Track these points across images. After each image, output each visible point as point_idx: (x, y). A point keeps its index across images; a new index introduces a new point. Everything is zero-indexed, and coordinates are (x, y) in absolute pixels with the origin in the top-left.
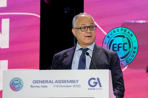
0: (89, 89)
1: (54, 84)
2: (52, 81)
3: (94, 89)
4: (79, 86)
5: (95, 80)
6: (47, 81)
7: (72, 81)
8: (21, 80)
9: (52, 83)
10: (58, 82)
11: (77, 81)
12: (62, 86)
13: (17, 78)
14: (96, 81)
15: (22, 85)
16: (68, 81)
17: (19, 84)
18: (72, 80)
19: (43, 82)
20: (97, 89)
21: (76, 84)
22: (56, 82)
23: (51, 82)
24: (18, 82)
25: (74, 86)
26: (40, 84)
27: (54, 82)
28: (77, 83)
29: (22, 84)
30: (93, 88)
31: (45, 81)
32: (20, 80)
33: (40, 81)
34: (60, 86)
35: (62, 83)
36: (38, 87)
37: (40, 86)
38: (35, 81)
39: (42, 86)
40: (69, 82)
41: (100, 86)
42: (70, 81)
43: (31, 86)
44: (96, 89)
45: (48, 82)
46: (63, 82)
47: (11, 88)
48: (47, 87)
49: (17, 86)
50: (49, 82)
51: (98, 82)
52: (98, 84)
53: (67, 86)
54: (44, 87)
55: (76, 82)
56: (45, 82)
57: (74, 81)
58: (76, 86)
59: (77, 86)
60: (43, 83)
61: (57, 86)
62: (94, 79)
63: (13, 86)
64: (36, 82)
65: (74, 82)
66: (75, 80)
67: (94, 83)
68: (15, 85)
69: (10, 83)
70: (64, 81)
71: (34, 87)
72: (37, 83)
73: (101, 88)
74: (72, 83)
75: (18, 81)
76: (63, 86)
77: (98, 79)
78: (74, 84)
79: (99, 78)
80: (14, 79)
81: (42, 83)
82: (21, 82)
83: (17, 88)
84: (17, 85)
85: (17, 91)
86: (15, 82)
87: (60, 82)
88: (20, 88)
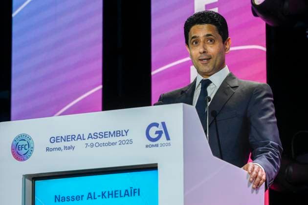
0: (147, 146)
1: (87, 141)
2: (83, 135)
3: (157, 145)
4: (130, 142)
5: (158, 127)
6: (73, 137)
7: (117, 134)
8: (30, 139)
9: (83, 139)
10: (93, 136)
11: (126, 133)
12: (99, 145)
13: (24, 136)
14: (161, 128)
15: (32, 148)
16: (110, 132)
17: (27, 147)
18: (117, 131)
19: (66, 139)
20: (162, 145)
21: (125, 138)
22: (90, 136)
23: (81, 138)
24: (25, 143)
25: (121, 143)
26: (62, 144)
27: (86, 137)
28: (126, 135)
29: (31, 145)
30: (154, 143)
31: (70, 137)
32: (28, 137)
33: (62, 137)
34: (97, 145)
35: (99, 137)
36: (59, 149)
37: (63, 148)
38: (53, 139)
39: (65, 148)
40: (112, 136)
41: (168, 138)
42: (114, 132)
43: (48, 149)
44: (159, 145)
45: (76, 139)
46: (101, 137)
47: (14, 155)
48: (73, 148)
49: (23, 151)
50: (78, 138)
51: (163, 130)
52: (164, 135)
53: (109, 144)
54: (69, 148)
55: (124, 133)
56: (70, 139)
57: (121, 133)
58: (124, 142)
59: (126, 142)
60: (67, 141)
61: (92, 145)
62: (157, 125)
63: (17, 152)
64: (56, 139)
65: (120, 135)
66: (122, 131)
67: (157, 132)
68: (20, 149)
69: (12, 145)
70: (103, 135)
71: (53, 149)
72: (57, 142)
73: (169, 142)
74: (117, 136)
75: (25, 140)
76: (101, 145)
77: (163, 124)
78: (121, 138)
79: (166, 123)
80: (19, 137)
81: (65, 141)
83: (24, 154)
84: (23, 149)
85: (24, 160)
86: (21, 143)
87: (97, 136)
88: (29, 154)
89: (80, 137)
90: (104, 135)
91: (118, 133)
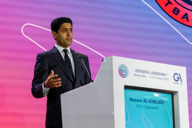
0: (174, 83)
1: (151, 75)
3: (178, 83)
4: (167, 79)
8: (127, 68)
10: (153, 73)
11: (166, 75)
12: (156, 78)
15: (128, 72)
16: (160, 73)
17: (125, 71)
19: (142, 72)
26: (141, 74)
27: (150, 73)
31: (144, 71)
33: (140, 70)
36: (140, 76)
38: (137, 70)
39: (142, 76)
40: (161, 75)
43: (135, 75)
45: (146, 72)
46: (156, 74)
47: (120, 74)
48: (146, 77)
51: (179, 77)
53: (160, 78)
54: (144, 76)
55: (165, 75)
58: (165, 79)
61: (153, 77)
62: (177, 74)
67: (177, 78)
71: (137, 75)
72: (138, 72)
73: (182, 83)
77: (179, 74)
82: (127, 69)
83: (124, 75)
85: (124, 77)
86: (123, 69)
88: (126, 75)
89: (148, 73)
90: (158, 74)
91: (163, 74)
